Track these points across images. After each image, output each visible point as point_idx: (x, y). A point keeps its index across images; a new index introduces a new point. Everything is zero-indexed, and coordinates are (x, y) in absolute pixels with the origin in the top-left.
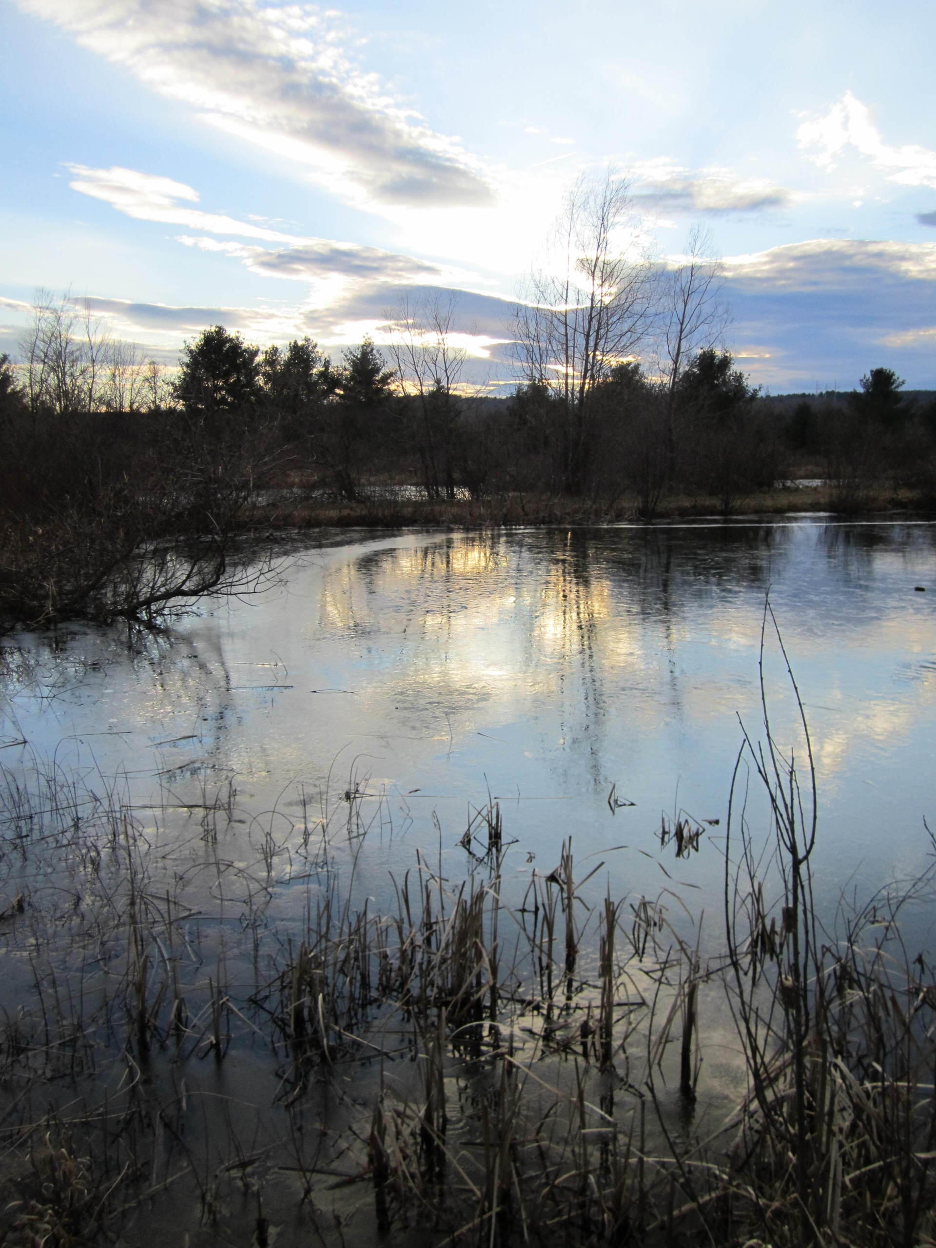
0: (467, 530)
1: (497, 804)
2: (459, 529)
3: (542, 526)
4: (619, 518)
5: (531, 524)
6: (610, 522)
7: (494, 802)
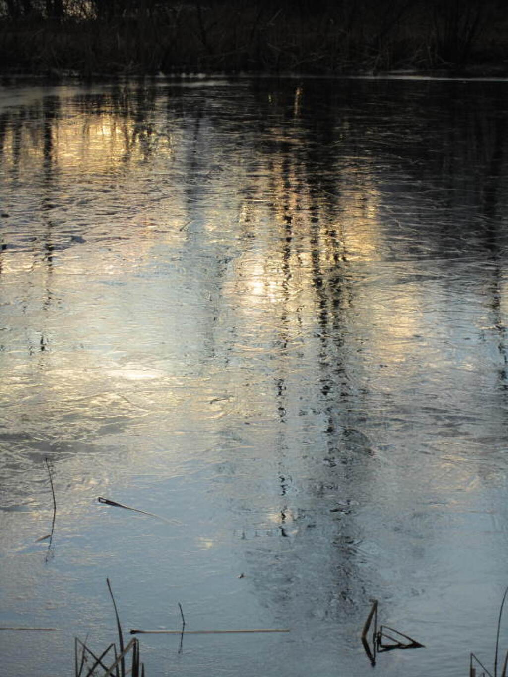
0: (87, 80)
1: (135, 644)
2: (71, 77)
3: (242, 75)
4: (398, 61)
5: (219, 71)
6: (381, 69)
7: (128, 639)
